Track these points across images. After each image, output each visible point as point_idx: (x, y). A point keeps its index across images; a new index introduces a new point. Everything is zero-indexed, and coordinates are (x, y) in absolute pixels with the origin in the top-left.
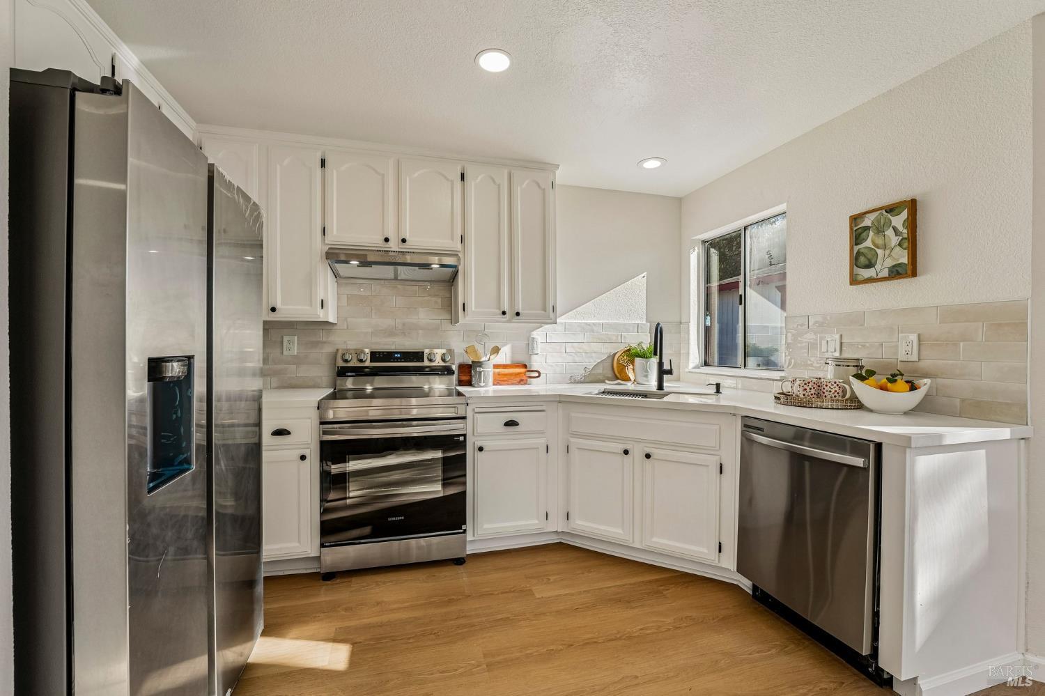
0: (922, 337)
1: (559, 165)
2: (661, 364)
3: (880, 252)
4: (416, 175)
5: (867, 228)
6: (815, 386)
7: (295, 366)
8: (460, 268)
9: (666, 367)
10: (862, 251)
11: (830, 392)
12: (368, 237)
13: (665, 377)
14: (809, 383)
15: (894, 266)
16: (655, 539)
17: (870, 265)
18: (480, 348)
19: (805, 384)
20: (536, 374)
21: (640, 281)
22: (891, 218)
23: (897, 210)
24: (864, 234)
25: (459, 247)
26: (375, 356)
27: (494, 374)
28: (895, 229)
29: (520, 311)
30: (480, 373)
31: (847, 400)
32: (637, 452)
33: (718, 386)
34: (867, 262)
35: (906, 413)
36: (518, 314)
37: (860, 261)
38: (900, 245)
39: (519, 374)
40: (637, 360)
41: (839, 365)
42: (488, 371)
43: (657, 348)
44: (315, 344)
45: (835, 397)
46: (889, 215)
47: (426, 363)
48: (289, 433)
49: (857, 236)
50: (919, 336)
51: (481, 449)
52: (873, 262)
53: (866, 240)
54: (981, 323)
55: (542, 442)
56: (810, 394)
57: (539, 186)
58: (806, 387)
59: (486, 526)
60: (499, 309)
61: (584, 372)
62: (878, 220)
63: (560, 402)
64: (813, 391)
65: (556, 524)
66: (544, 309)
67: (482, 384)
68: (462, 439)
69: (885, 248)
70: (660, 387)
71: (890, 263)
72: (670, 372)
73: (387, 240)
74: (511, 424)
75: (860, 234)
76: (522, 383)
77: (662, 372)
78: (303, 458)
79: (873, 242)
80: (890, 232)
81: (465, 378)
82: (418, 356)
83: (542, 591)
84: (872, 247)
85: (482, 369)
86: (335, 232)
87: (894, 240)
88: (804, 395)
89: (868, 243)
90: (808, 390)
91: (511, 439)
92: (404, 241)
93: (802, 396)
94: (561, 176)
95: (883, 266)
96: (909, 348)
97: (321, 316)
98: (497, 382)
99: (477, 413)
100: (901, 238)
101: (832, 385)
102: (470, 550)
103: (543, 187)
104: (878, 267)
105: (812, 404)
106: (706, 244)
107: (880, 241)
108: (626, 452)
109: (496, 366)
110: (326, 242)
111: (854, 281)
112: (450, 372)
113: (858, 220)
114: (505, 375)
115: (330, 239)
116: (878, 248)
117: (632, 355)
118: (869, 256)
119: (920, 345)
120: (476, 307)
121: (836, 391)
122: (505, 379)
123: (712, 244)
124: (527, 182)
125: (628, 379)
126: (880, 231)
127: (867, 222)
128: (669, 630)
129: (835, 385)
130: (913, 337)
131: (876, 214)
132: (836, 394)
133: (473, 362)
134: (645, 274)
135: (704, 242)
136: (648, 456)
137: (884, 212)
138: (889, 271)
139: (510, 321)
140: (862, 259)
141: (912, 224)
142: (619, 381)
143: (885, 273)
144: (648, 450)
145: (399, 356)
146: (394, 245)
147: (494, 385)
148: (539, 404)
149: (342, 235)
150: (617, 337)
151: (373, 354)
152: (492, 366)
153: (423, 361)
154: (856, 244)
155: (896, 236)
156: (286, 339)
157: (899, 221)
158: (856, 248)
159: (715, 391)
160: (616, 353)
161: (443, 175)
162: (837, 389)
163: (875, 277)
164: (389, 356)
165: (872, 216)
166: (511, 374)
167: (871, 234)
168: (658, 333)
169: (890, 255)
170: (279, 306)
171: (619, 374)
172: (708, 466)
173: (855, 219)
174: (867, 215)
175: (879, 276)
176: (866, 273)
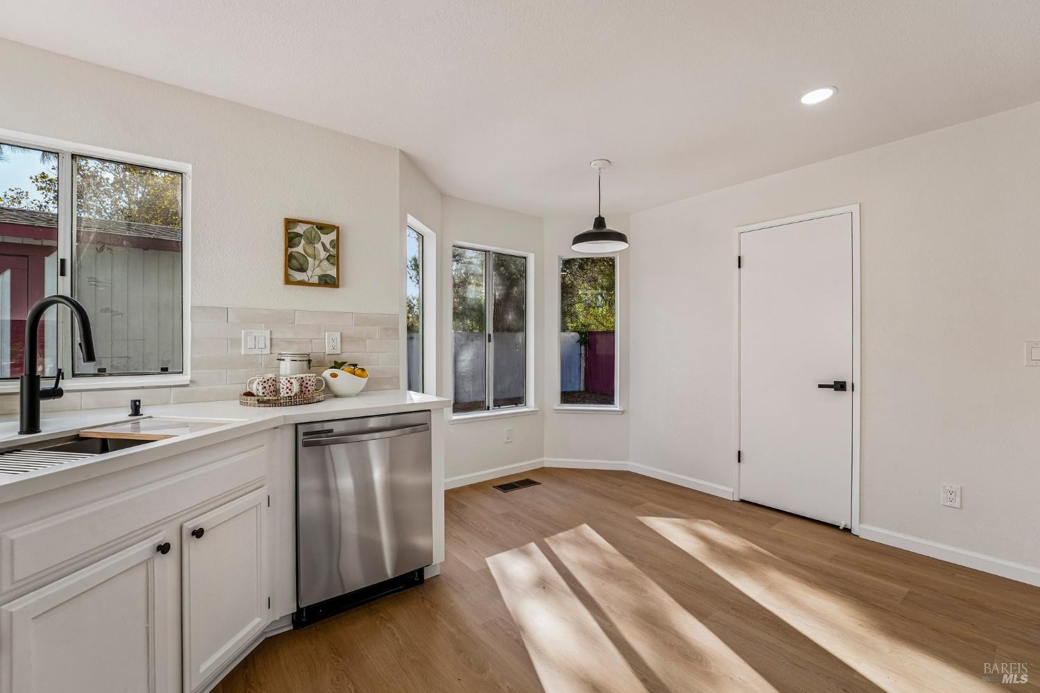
0: (343, 335)
3: (310, 260)
5: (298, 235)
10: (294, 254)
15: (323, 276)
17: (302, 269)
22: (321, 235)
23: (325, 231)
24: (297, 239)
28: (323, 245)
33: (137, 405)
34: (299, 266)
37: (293, 263)
38: (327, 259)
46: (319, 232)
49: (291, 240)
50: (341, 334)
52: (304, 267)
53: (298, 246)
54: (377, 327)
62: (309, 232)
69: (315, 258)
71: (319, 272)
75: (293, 238)
79: (304, 251)
80: (319, 246)
84: (303, 253)
87: (323, 255)
89: (300, 249)
95: (313, 274)
96: (334, 344)
100: (328, 254)
104: (309, 272)
107: (310, 250)
111: (288, 281)
113: (291, 225)
116: (309, 256)
118: (301, 261)
119: (341, 341)
126: (311, 242)
127: (299, 229)
131: (309, 226)
137: (315, 226)
138: (319, 279)
140: (294, 262)
141: (336, 244)
143: (315, 280)
154: (290, 247)
155: (325, 251)
157: (327, 239)
158: (290, 250)
159: (130, 412)
163: (307, 281)
165: (306, 227)
167: (303, 242)
169: (319, 266)
173: (289, 223)
174: (299, 224)
175: (310, 281)
176: (299, 276)
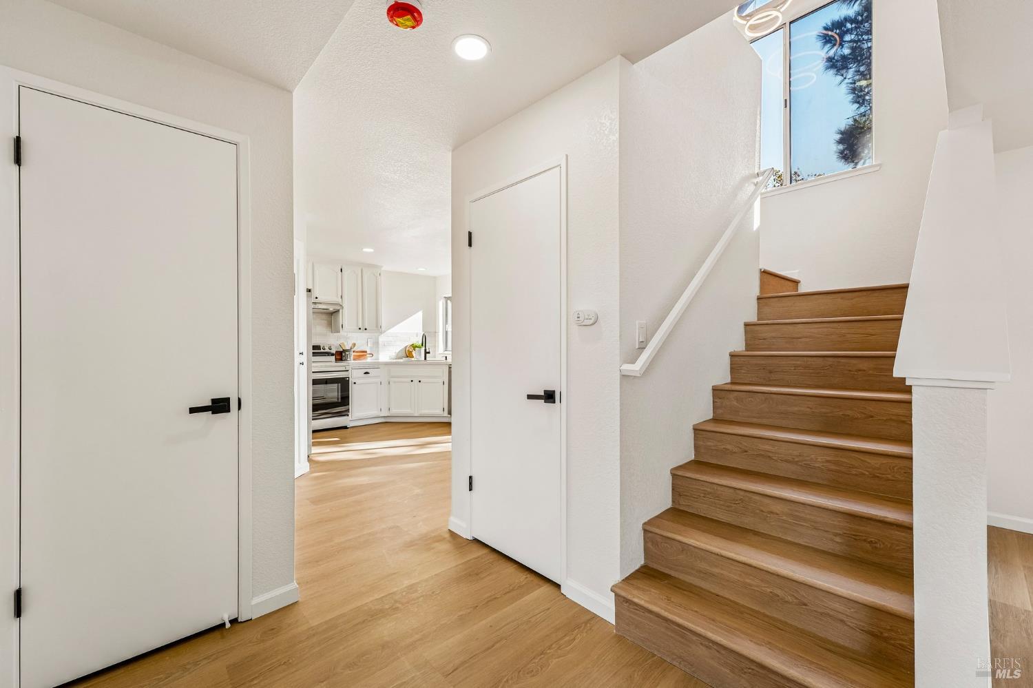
1: (382, 266)
2: (425, 350)
4: (321, 269)
8: (341, 311)
9: (428, 351)
13: (427, 355)
18: (345, 344)
20: (371, 355)
25: (340, 301)
27: (353, 355)
29: (367, 328)
30: (347, 355)
32: (416, 381)
33: (446, 357)
36: (365, 329)
39: (364, 355)
40: (417, 349)
42: (351, 354)
43: (424, 343)
47: (322, 351)
51: (355, 383)
55: (378, 380)
57: (374, 275)
59: (357, 415)
60: (358, 327)
61: (394, 354)
65: (385, 414)
66: (377, 327)
67: (351, 361)
68: (347, 379)
70: (425, 359)
72: (429, 353)
74: (366, 373)
76: (365, 358)
77: (426, 353)
81: (338, 357)
82: (318, 347)
85: (349, 353)
91: (367, 379)
92: (317, 298)
94: (384, 270)
98: (354, 360)
102: (350, 424)
103: (376, 275)
108: (412, 381)
112: (332, 355)
114: (357, 355)
117: (414, 347)
120: (347, 326)
122: (358, 357)
124: (369, 274)
125: (413, 357)
133: (343, 350)
134: (422, 311)
136: (420, 381)
139: (362, 332)
142: (408, 358)
146: (314, 300)
148: (377, 366)
150: (408, 339)
152: (353, 351)
153: (320, 350)
159: (445, 359)
160: (407, 346)
161: (333, 270)
166: (360, 355)
168: (424, 337)
171: (409, 355)
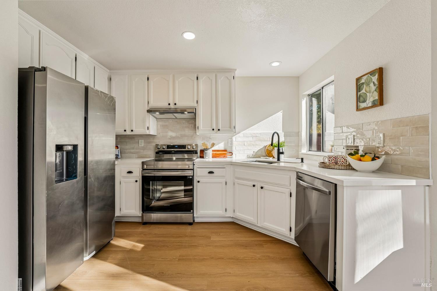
0: (385, 135)
1: (236, 69)
2: (278, 149)
3: (368, 94)
4: (180, 79)
5: (363, 84)
6: (334, 159)
7: (143, 150)
8: (197, 113)
9: (281, 151)
10: (361, 94)
11: (340, 161)
12: (162, 104)
14: (331, 157)
15: (373, 101)
16: (265, 223)
17: (364, 101)
18: (208, 144)
19: (330, 158)
20: (231, 154)
21: (280, 114)
22: (372, 78)
23: (374, 74)
24: (362, 86)
25: (196, 105)
26: (169, 147)
27: (213, 154)
28: (374, 83)
29: (220, 129)
30: (206, 153)
31: (347, 165)
32: (258, 186)
33: (302, 159)
34: (363, 100)
35: (373, 172)
36: (219, 130)
37: (359, 99)
38: (376, 90)
39: (224, 154)
41: (348, 149)
42: (210, 153)
44: (150, 142)
45: (342, 164)
46: (371, 77)
47: (187, 149)
48: (132, 173)
49: (359, 88)
50: (384, 135)
51: (199, 182)
52: (365, 99)
53: (363, 89)
54: (409, 127)
55: (224, 180)
56: (331, 162)
57: (228, 79)
58: (330, 159)
59: (201, 212)
60: (212, 128)
61: (253, 153)
62: (367, 79)
63: (232, 165)
64: (333, 161)
65: (230, 214)
66: (230, 128)
67: (207, 157)
68: (191, 177)
69: (370, 92)
70: (279, 159)
71: (372, 99)
72: (282, 153)
73: (169, 104)
74: (211, 172)
76: (225, 157)
77: (279, 153)
78: (136, 181)
79: (366, 91)
80: (372, 85)
81: (202, 155)
82: (184, 147)
83: (215, 238)
85: (207, 152)
86: (152, 103)
87: (373, 88)
88: (329, 163)
89: (363, 91)
90: (331, 161)
92: (175, 104)
93: (328, 163)
94: (237, 73)
95: (369, 101)
96: (380, 140)
97: (148, 132)
99: (198, 168)
100: (376, 87)
101: (341, 158)
102: (196, 220)
103: (229, 79)
104: (367, 102)
105: (330, 167)
106: (310, 96)
107: (368, 89)
108: (254, 186)
109: (213, 151)
110: (149, 106)
111: (358, 109)
112: (197, 153)
113: (360, 80)
114: (218, 154)
115: (150, 105)
116: (367, 92)
117: (274, 147)
118: (364, 97)
119: (384, 139)
120: (202, 128)
121: (343, 161)
122: (218, 156)
123: (312, 96)
124: (222, 78)
125: (272, 157)
126: (368, 85)
127: (363, 81)
128: (256, 259)
129: (342, 158)
130: (381, 135)
131: (366, 76)
132: (343, 163)
133: (204, 149)
134: (282, 111)
135: (309, 95)
136: (262, 188)
137: (369, 75)
138: (372, 103)
139: (216, 133)
140: (361, 99)
141: (381, 79)
142: (267, 157)
143: (370, 105)
144: (262, 185)
145: (177, 146)
146: (172, 106)
147: (213, 157)
148: (223, 165)
149: (155, 104)
150: (268, 138)
151: (168, 146)
152: (211, 151)
153: (185, 149)
154: (359, 92)
155: (374, 86)
156: (140, 140)
157: (375, 78)
158: (359, 94)
159: (301, 161)
160: (267, 146)
161: (190, 79)
162: (343, 160)
163: (366, 107)
164: (173, 147)
165: (365, 77)
166: (220, 154)
167: (365, 86)
169: (372, 96)
170: (134, 129)
171: (268, 154)
172: (285, 193)
173: (358, 80)
174: (363, 77)
175: (368, 106)
176: (363, 105)
